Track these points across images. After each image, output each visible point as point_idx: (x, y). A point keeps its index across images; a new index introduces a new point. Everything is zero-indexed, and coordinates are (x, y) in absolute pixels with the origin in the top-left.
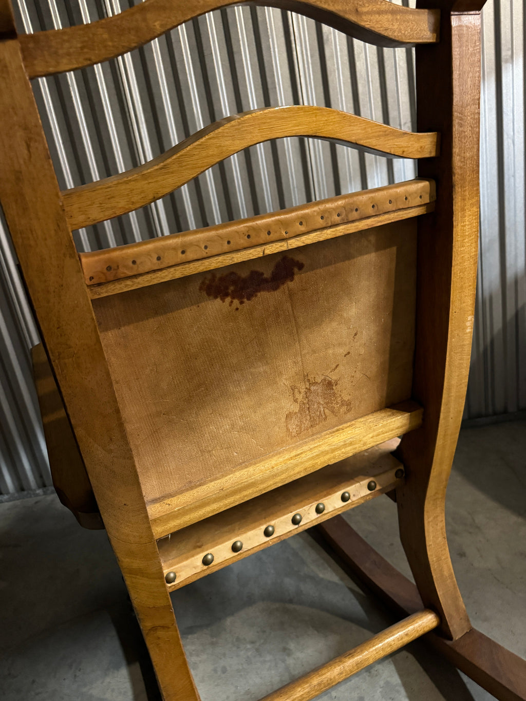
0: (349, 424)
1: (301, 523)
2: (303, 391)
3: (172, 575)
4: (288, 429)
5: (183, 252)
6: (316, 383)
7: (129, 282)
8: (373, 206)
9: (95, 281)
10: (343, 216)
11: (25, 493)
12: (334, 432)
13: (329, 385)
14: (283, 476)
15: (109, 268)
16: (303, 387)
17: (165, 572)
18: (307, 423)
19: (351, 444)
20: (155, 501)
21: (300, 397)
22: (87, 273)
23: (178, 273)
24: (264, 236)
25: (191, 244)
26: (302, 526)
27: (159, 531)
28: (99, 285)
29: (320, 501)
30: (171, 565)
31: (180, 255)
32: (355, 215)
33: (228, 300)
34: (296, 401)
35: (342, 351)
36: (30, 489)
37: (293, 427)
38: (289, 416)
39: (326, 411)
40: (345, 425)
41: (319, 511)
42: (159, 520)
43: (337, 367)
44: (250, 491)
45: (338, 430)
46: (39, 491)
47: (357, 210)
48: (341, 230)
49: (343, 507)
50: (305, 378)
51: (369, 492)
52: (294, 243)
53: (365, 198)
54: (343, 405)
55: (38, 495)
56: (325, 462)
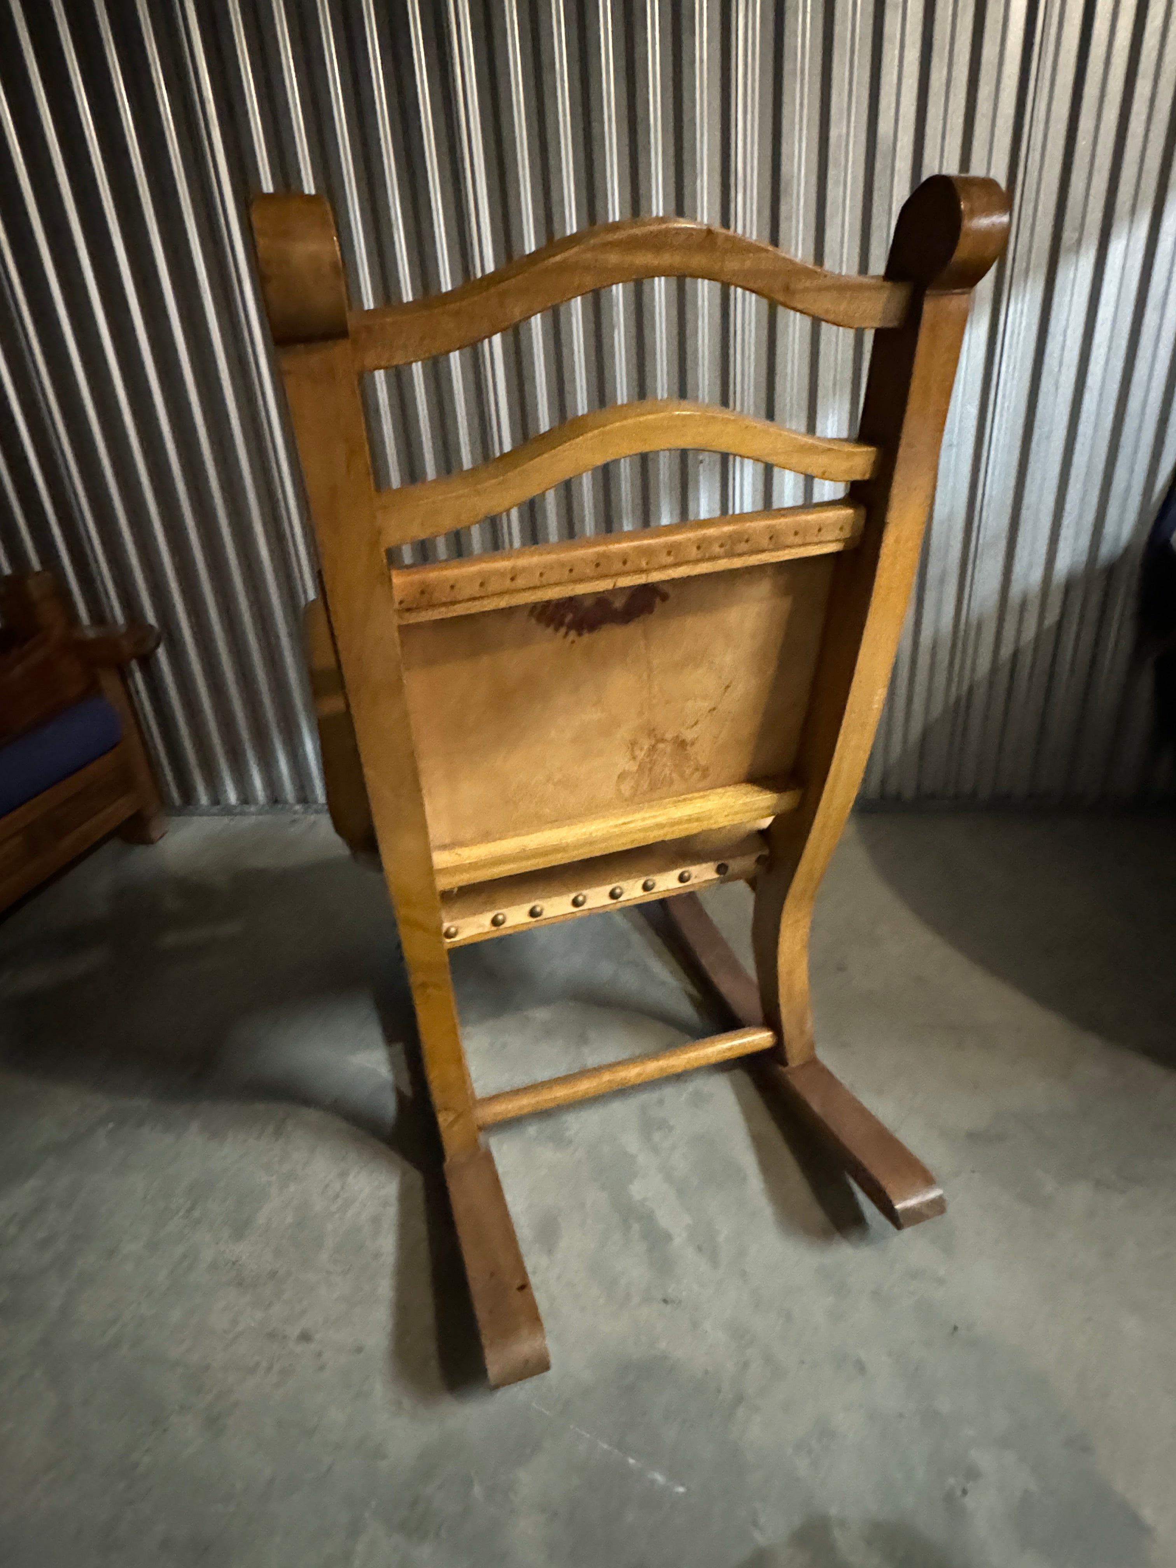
0: (701, 794)
1: (621, 899)
2: (646, 747)
3: (453, 930)
4: (619, 790)
5: (512, 579)
6: (663, 740)
7: (443, 609)
8: (771, 538)
9: (404, 605)
10: (728, 547)
11: (280, 806)
12: (679, 801)
13: (681, 744)
14: (603, 845)
15: (423, 592)
16: (646, 744)
17: (446, 925)
18: (645, 786)
19: (698, 820)
20: (444, 847)
21: (641, 754)
22: (397, 596)
23: (503, 603)
24: (618, 566)
25: (524, 569)
26: (620, 902)
27: (444, 883)
28: (409, 610)
29: (650, 877)
30: (453, 919)
31: (508, 581)
32: (743, 547)
33: (563, 630)
34: (634, 758)
35: (706, 705)
36: (286, 802)
37: (626, 788)
38: (622, 776)
39: (674, 775)
40: (696, 795)
41: (646, 888)
42: (445, 871)
43: (696, 723)
44: (559, 856)
45: (684, 800)
46: (298, 807)
47: (747, 541)
48: (723, 564)
49: (679, 888)
50: (651, 732)
51: (716, 876)
52: (656, 577)
53: (761, 524)
54: (697, 769)
55: (295, 813)
56: (660, 836)
